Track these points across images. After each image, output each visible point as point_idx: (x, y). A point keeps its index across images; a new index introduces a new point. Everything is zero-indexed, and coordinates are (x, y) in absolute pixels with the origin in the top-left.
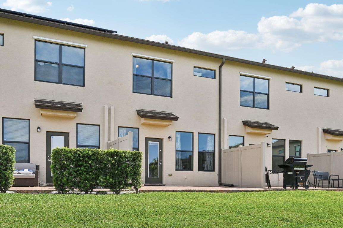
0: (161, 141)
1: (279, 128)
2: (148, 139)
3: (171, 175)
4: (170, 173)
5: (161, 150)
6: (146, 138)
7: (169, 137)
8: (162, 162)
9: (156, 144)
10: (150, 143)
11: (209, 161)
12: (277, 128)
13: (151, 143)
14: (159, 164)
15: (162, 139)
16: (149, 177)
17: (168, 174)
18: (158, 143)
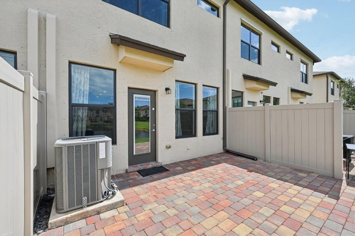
0: (153, 93)
1: (277, 84)
2: (132, 91)
3: (170, 147)
4: (168, 144)
5: (154, 109)
6: (129, 88)
7: (167, 89)
8: (155, 128)
9: (146, 99)
10: (135, 98)
11: (211, 122)
12: (275, 84)
13: (139, 98)
14: (151, 132)
15: (155, 92)
16: (134, 154)
17: (165, 146)
18: (149, 97)
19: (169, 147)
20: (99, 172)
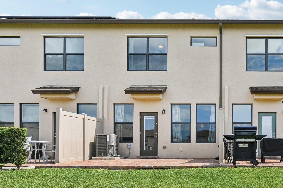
0: (156, 114)
2: (142, 114)
4: (165, 145)
5: (157, 124)
6: (140, 112)
7: (164, 110)
9: (152, 117)
10: (146, 117)
13: (148, 117)
14: (155, 137)
16: (145, 150)
17: (162, 147)
18: (154, 116)
19: (164, 148)
20: (107, 146)
